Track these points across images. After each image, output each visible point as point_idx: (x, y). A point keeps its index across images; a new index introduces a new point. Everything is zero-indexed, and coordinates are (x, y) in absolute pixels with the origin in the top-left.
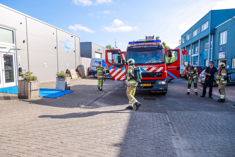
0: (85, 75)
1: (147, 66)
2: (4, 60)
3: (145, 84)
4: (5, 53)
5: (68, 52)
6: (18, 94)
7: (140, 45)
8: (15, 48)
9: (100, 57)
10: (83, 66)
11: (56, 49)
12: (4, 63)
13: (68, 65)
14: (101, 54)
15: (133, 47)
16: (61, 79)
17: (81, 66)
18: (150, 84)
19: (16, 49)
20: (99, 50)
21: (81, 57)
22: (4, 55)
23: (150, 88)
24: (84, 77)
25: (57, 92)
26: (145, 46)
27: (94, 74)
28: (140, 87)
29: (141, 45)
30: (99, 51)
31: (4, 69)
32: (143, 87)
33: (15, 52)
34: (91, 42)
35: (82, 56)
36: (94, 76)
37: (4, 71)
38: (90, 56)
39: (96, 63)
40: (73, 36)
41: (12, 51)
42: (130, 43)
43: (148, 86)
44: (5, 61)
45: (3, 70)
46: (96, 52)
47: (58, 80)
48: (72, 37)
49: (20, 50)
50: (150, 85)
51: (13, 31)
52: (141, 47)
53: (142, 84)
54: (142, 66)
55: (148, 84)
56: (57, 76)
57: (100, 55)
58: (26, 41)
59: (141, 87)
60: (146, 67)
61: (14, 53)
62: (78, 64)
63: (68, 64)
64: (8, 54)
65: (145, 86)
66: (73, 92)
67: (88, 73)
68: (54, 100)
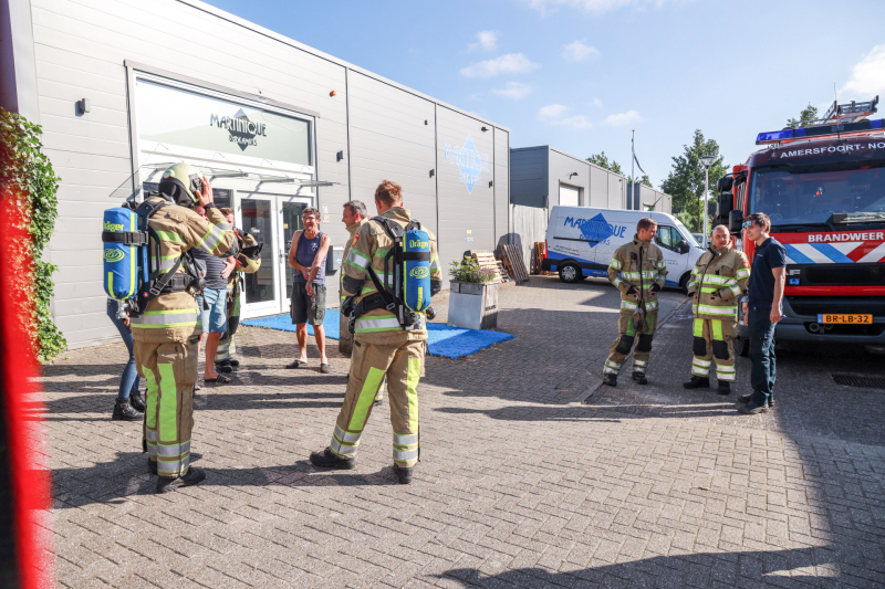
0: (525, 273)
1: (856, 236)
2: (285, 222)
3: (840, 316)
4: (287, 199)
5: (470, 188)
6: (341, 338)
7: (819, 145)
8: (314, 179)
9: (574, 203)
10: (518, 236)
11: (434, 177)
12: (285, 230)
13: (470, 235)
14: (580, 189)
15: (784, 155)
16: (469, 286)
17: (511, 237)
18: (870, 316)
19: (317, 184)
20: (576, 174)
21: (511, 206)
22: (284, 203)
23: (863, 334)
24: (523, 281)
25: (454, 333)
26: (846, 148)
27: (560, 269)
28: (815, 327)
29: (825, 144)
30: (574, 181)
31: (283, 252)
32: (828, 325)
33: (314, 195)
34: (547, 147)
35: (514, 199)
36: (560, 274)
37: (284, 259)
38: (542, 201)
39: (569, 224)
40: (487, 127)
41: (307, 191)
42: (762, 138)
43: (855, 322)
44: (287, 226)
45: (281, 256)
46: (563, 184)
47: (457, 290)
48: (484, 129)
49: (331, 184)
50: (869, 319)
51: (308, 122)
52: (826, 152)
53: (825, 316)
54: (828, 237)
55: (855, 316)
56: (452, 277)
57: (576, 193)
58: (345, 155)
59: (821, 325)
60: (850, 241)
61: (312, 198)
62: (502, 232)
63: (469, 232)
64: (295, 200)
65: (840, 321)
66: (512, 338)
67: (536, 265)
68: (459, 367)
